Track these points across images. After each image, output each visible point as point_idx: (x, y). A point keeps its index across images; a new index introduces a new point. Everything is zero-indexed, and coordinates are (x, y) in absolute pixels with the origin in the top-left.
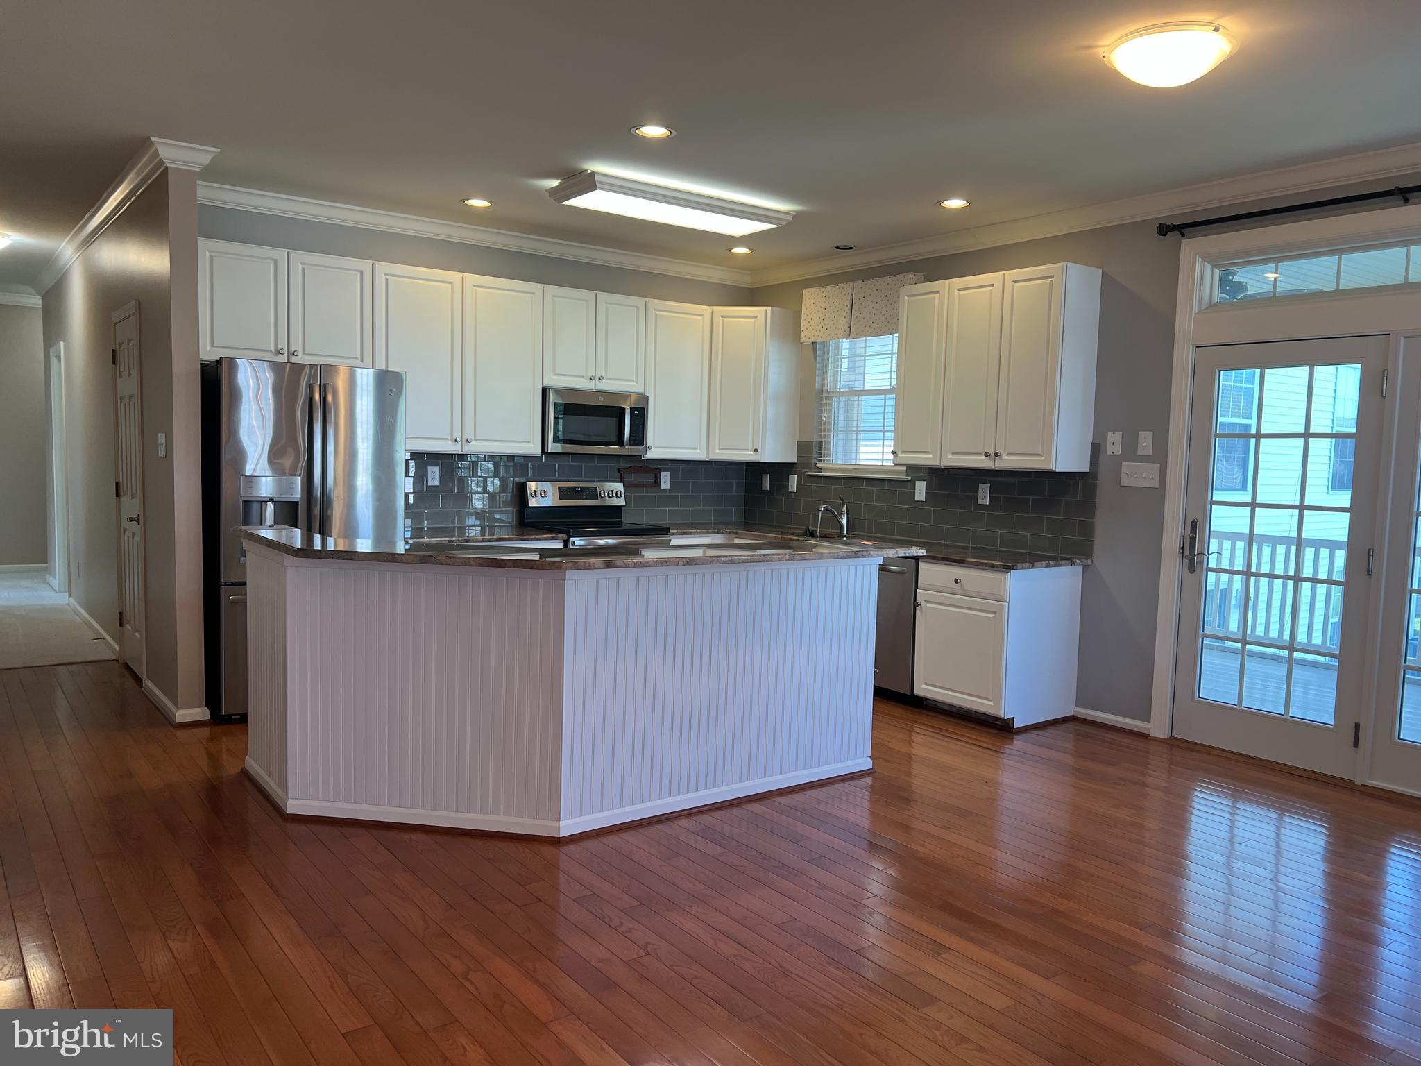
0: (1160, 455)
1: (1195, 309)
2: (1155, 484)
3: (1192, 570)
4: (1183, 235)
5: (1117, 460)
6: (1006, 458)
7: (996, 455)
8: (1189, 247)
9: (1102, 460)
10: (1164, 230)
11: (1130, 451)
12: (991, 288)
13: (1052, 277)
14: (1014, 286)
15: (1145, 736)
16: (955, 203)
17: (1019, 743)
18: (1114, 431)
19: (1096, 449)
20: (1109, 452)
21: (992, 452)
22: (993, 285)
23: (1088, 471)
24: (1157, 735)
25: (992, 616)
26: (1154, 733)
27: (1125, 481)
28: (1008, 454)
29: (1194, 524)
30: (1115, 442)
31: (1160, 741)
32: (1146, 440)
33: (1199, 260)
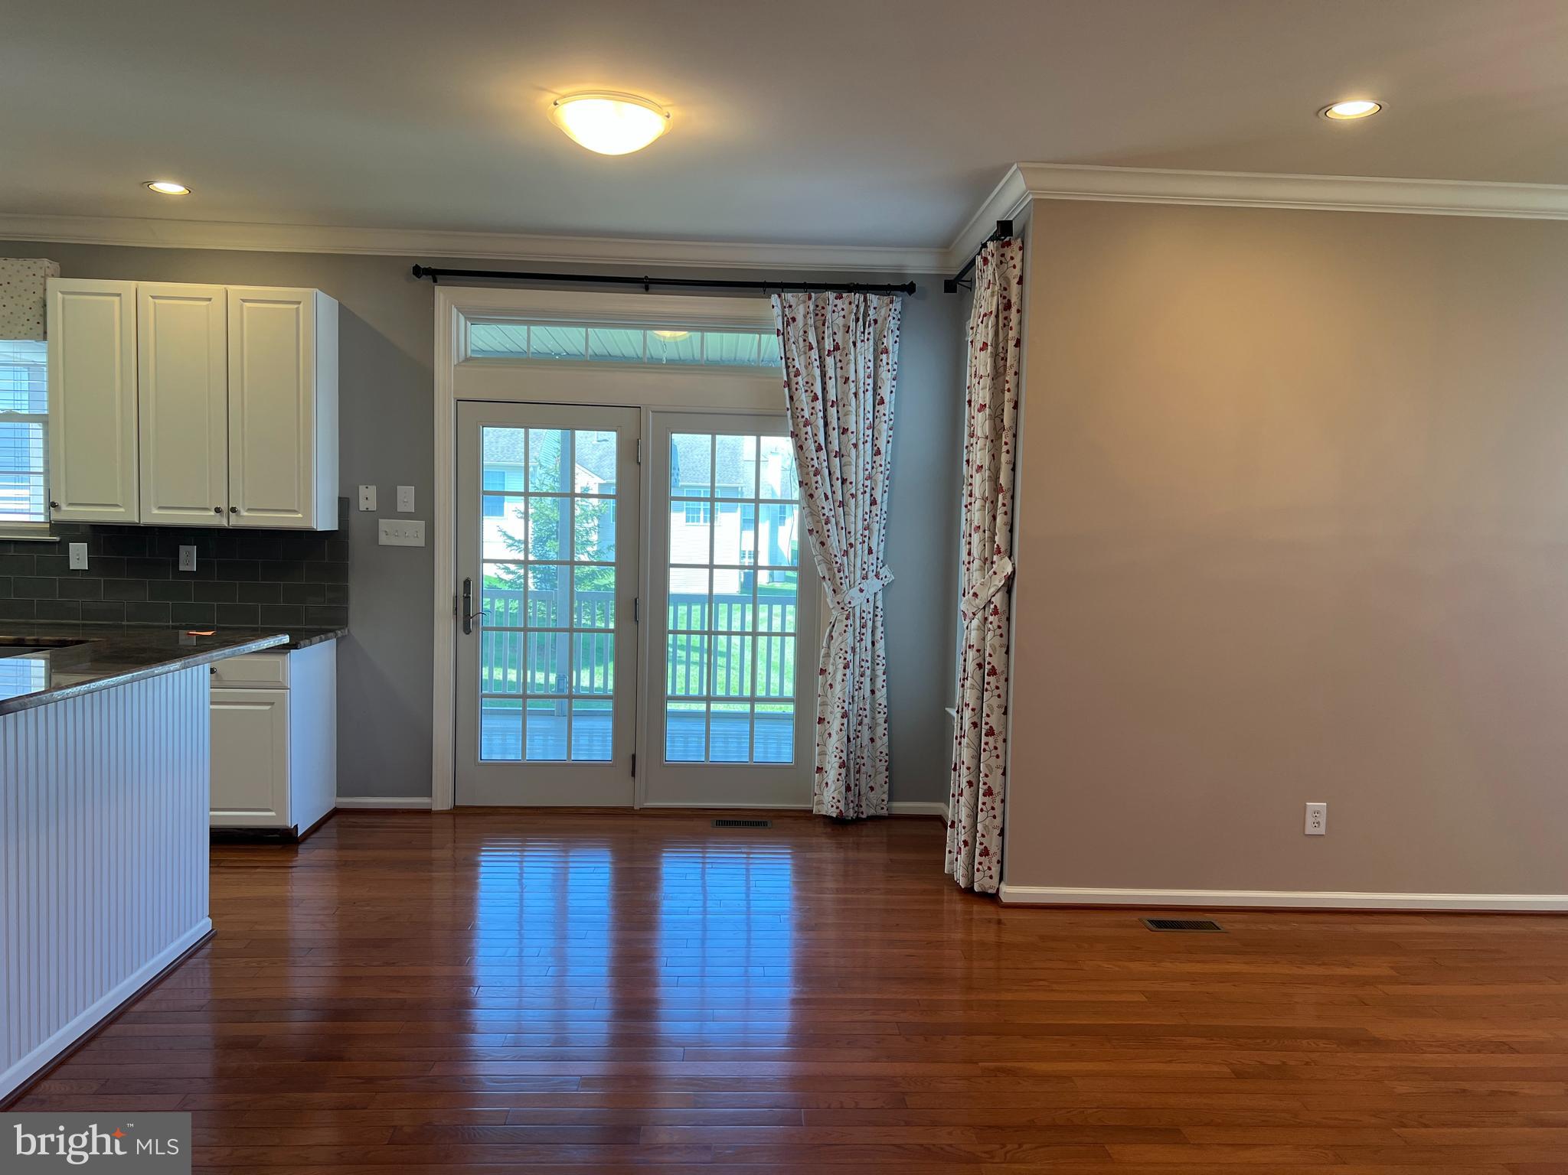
0: (425, 510)
1: (455, 361)
2: (420, 542)
3: (467, 630)
4: (435, 281)
5: (373, 517)
6: (246, 514)
7: (234, 510)
8: (444, 295)
9: (353, 518)
10: (418, 271)
11: (388, 507)
12: (208, 303)
13: (299, 303)
14: (242, 306)
15: (427, 812)
16: (169, 188)
17: (305, 855)
18: (367, 484)
19: (344, 505)
20: (362, 508)
21: (224, 506)
22: (210, 300)
23: (337, 529)
24: (439, 808)
25: (267, 708)
26: (437, 806)
27: (383, 540)
28: (249, 510)
29: (467, 583)
30: (367, 498)
31: (441, 814)
32: (406, 498)
33: (454, 311)
